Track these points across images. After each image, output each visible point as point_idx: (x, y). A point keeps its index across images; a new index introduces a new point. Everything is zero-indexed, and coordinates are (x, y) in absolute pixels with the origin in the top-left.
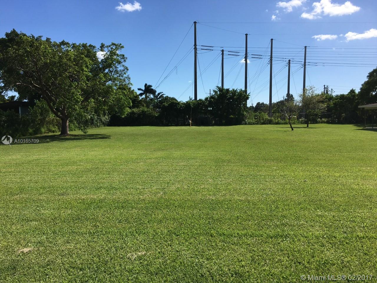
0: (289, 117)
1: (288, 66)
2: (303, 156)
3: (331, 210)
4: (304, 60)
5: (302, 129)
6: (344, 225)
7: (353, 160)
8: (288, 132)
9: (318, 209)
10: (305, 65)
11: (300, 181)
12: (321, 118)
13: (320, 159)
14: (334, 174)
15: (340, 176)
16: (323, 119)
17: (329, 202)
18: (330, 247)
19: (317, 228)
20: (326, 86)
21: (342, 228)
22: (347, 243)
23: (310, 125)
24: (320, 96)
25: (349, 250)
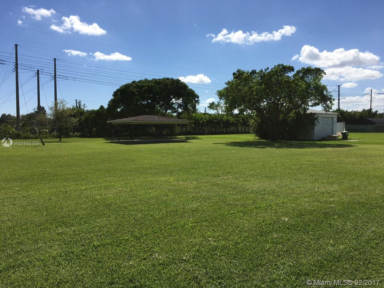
0: (39, 131)
1: (37, 76)
2: (52, 172)
3: (72, 225)
4: (54, 72)
5: (54, 143)
6: (83, 238)
7: (100, 172)
8: (38, 148)
9: (60, 227)
10: (55, 78)
11: (45, 199)
12: (74, 133)
13: (69, 173)
14: (81, 187)
15: (86, 189)
16: (76, 133)
17: (72, 217)
18: (67, 264)
19: (56, 247)
20: (78, 101)
21: (81, 241)
22: (83, 256)
23: (63, 140)
24: (72, 110)
25: (84, 263)
